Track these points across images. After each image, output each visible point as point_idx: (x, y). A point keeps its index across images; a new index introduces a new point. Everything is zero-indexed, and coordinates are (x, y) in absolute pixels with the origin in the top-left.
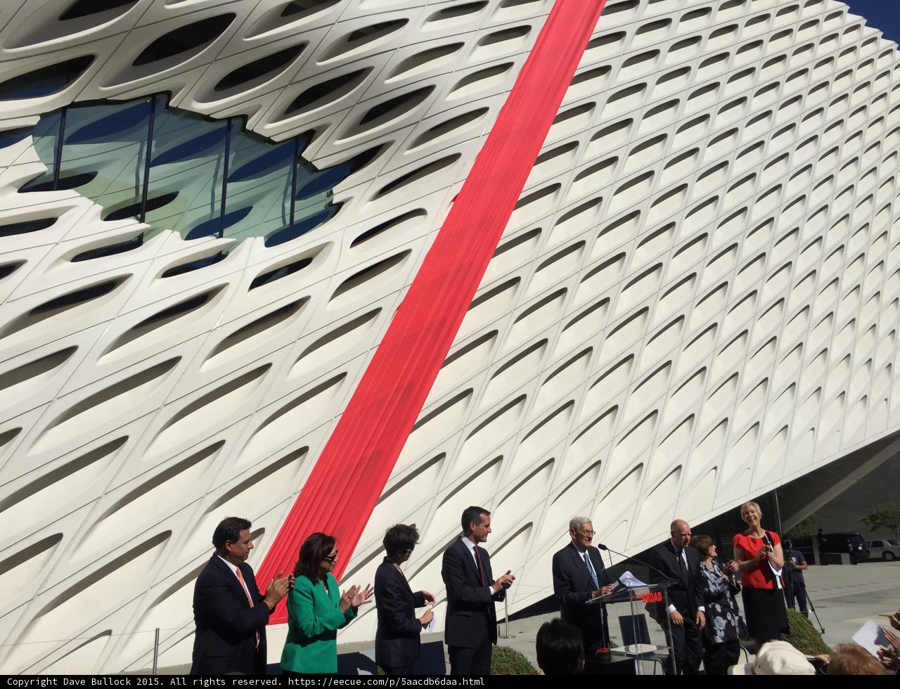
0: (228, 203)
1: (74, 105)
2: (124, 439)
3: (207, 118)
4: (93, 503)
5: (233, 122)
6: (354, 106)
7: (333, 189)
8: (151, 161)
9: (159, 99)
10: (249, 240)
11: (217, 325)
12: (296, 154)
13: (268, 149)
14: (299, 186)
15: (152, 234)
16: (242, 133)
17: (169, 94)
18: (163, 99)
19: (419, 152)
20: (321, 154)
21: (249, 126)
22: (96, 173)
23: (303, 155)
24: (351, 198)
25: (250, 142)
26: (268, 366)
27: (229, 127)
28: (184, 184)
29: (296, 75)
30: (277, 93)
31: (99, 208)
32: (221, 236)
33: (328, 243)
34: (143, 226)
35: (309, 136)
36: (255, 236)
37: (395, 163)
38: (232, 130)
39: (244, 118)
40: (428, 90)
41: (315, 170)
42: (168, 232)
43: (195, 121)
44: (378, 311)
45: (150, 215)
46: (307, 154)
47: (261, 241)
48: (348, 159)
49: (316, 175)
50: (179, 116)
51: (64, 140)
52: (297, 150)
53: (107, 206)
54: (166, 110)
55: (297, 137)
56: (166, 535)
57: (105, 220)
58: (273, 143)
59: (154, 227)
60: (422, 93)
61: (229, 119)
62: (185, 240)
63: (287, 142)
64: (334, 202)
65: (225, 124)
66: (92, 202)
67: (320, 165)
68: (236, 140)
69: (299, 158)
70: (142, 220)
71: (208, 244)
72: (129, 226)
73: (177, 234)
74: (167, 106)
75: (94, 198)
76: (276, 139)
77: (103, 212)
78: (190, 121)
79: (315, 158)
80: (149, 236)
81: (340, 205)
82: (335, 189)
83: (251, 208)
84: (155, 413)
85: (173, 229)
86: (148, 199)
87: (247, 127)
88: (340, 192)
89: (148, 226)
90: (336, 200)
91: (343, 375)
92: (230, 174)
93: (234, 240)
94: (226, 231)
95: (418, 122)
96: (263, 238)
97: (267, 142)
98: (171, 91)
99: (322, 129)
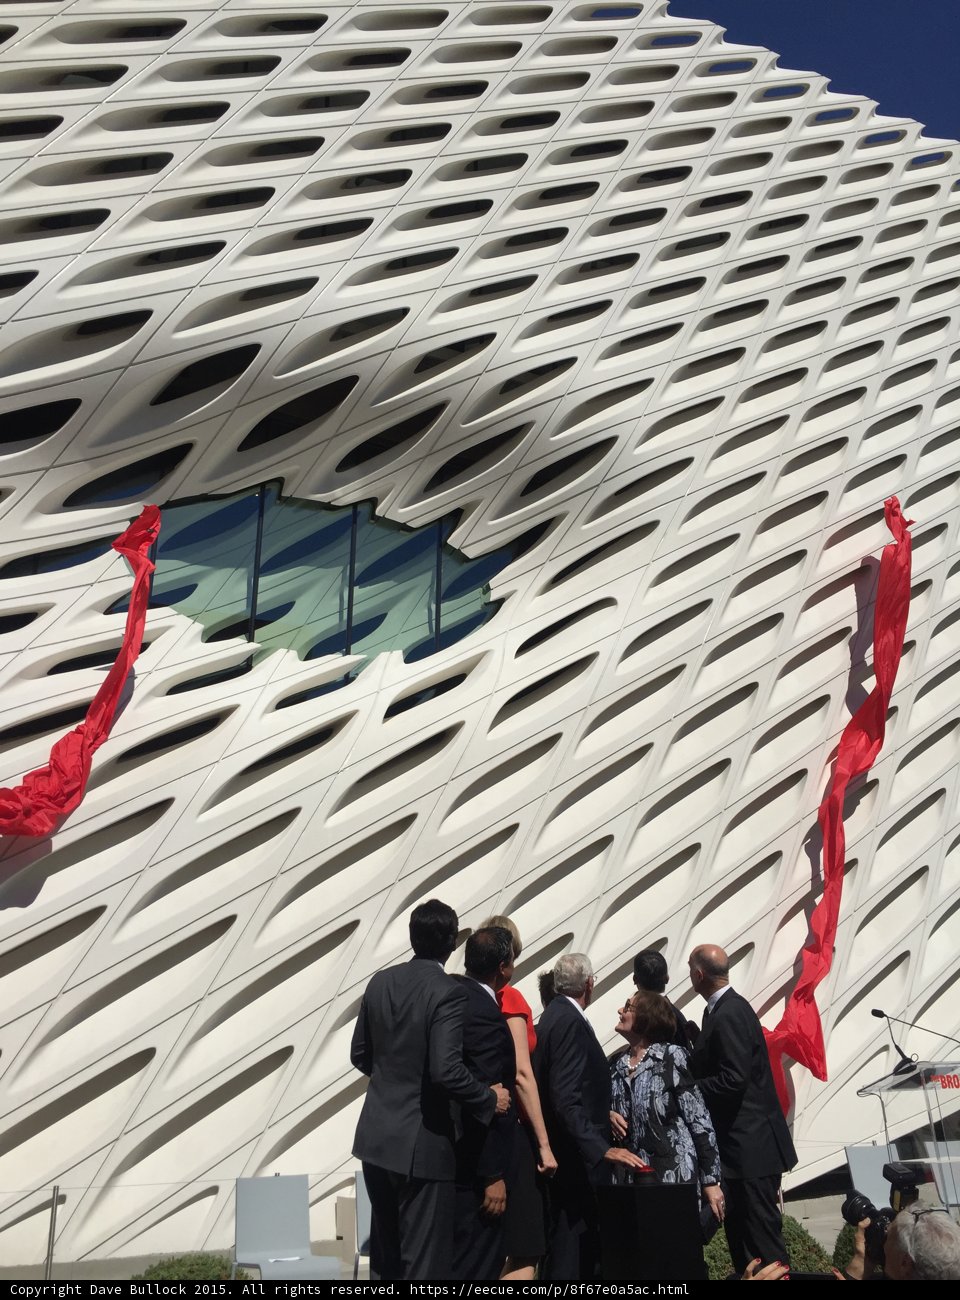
0: (356, 610)
1: (169, 505)
2: (230, 921)
3: (328, 507)
4: (194, 1007)
5: (360, 508)
6: (511, 474)
7: (490, 582)
8: (261, 564)
9: (269, 490)
10: (384, 656)
11: (346, 764)
12: (440, 540)
13: (406, 537)
14: (446, 583)
15: (264, 656)
16: (372, 521)
17: (280, 481)
18: (274, 488)
19: (599, 525)
20: (473, 539)
21: (379, 511)
22: (194, 587)
23: (448, 541)
24: (515, 591)
25: (380, 531)
26: (412, 818)
27: (355, 514)
28: (301, 591)
29: (436, 442)
30: (412, 468)
31: (199, 627)
32: (348, 653)
33: (486, 652)
34: (253, 646)
35: (456, 517)
36: (391, 650)
37: (568, 543)
38: (359, 520)
39: (373, 502)
40: (609, 442)
41: (466, 559)
42: (282, 651)
43: (313, 512)
44: (556, 738)
45: (259, 633)
46: (454, 540)
47: (398, 655)
48: (509, 541)
49: (467, 566)
50: (293, 508)
51: (158, 547)
52: (440, 536)
53: (208, 626)
54: (278, 502)
55: (440, 520)
56: (286, 1053)
57: (208, 641)
58: (411, 529)
59: (266, 647)
60: (601, 448)
61: (354, 505)
62: (305, 660)
63: (427, 528)
64: (492, 599)
65: (350, 512)
66: (190, 621)
67: (471, 552)
68: (364, 532)
69: (444, 546)
70: (251, 639)
71: (331, 664)
72: (237, 647)
73: (293, 653)
74: (280, 497)
75: (194, 616)
76: (414, 525)
77: (204, 632)
78: (306, 513)
79: (464, 545)
80: (261, 658)
81: (500, 602)
82: (492, 583)
83: (384, 615)
84: (269, 884)
85: (289, 648)
86: (258, 613)
87: (377, 513)
88: (499, 585)
89: (259, 645)
90: (494, 596)
91: (513, 828)
92: (357, 574)
93: (365, 656)
94: (354, 647)
95: (598, 485)
96: (401, 652)
97: (403, 529)
98: (282, 478)
99: (472, 506)
